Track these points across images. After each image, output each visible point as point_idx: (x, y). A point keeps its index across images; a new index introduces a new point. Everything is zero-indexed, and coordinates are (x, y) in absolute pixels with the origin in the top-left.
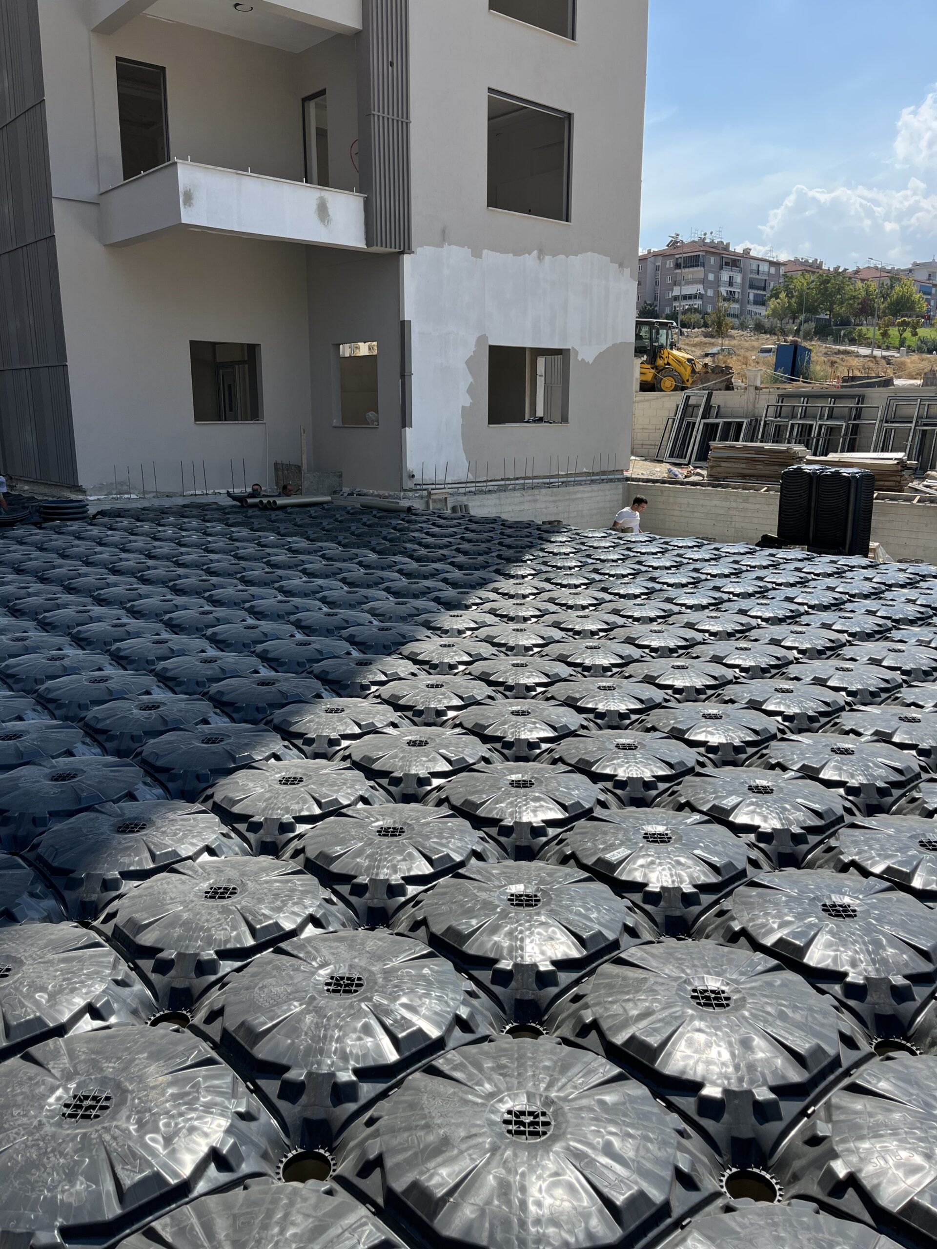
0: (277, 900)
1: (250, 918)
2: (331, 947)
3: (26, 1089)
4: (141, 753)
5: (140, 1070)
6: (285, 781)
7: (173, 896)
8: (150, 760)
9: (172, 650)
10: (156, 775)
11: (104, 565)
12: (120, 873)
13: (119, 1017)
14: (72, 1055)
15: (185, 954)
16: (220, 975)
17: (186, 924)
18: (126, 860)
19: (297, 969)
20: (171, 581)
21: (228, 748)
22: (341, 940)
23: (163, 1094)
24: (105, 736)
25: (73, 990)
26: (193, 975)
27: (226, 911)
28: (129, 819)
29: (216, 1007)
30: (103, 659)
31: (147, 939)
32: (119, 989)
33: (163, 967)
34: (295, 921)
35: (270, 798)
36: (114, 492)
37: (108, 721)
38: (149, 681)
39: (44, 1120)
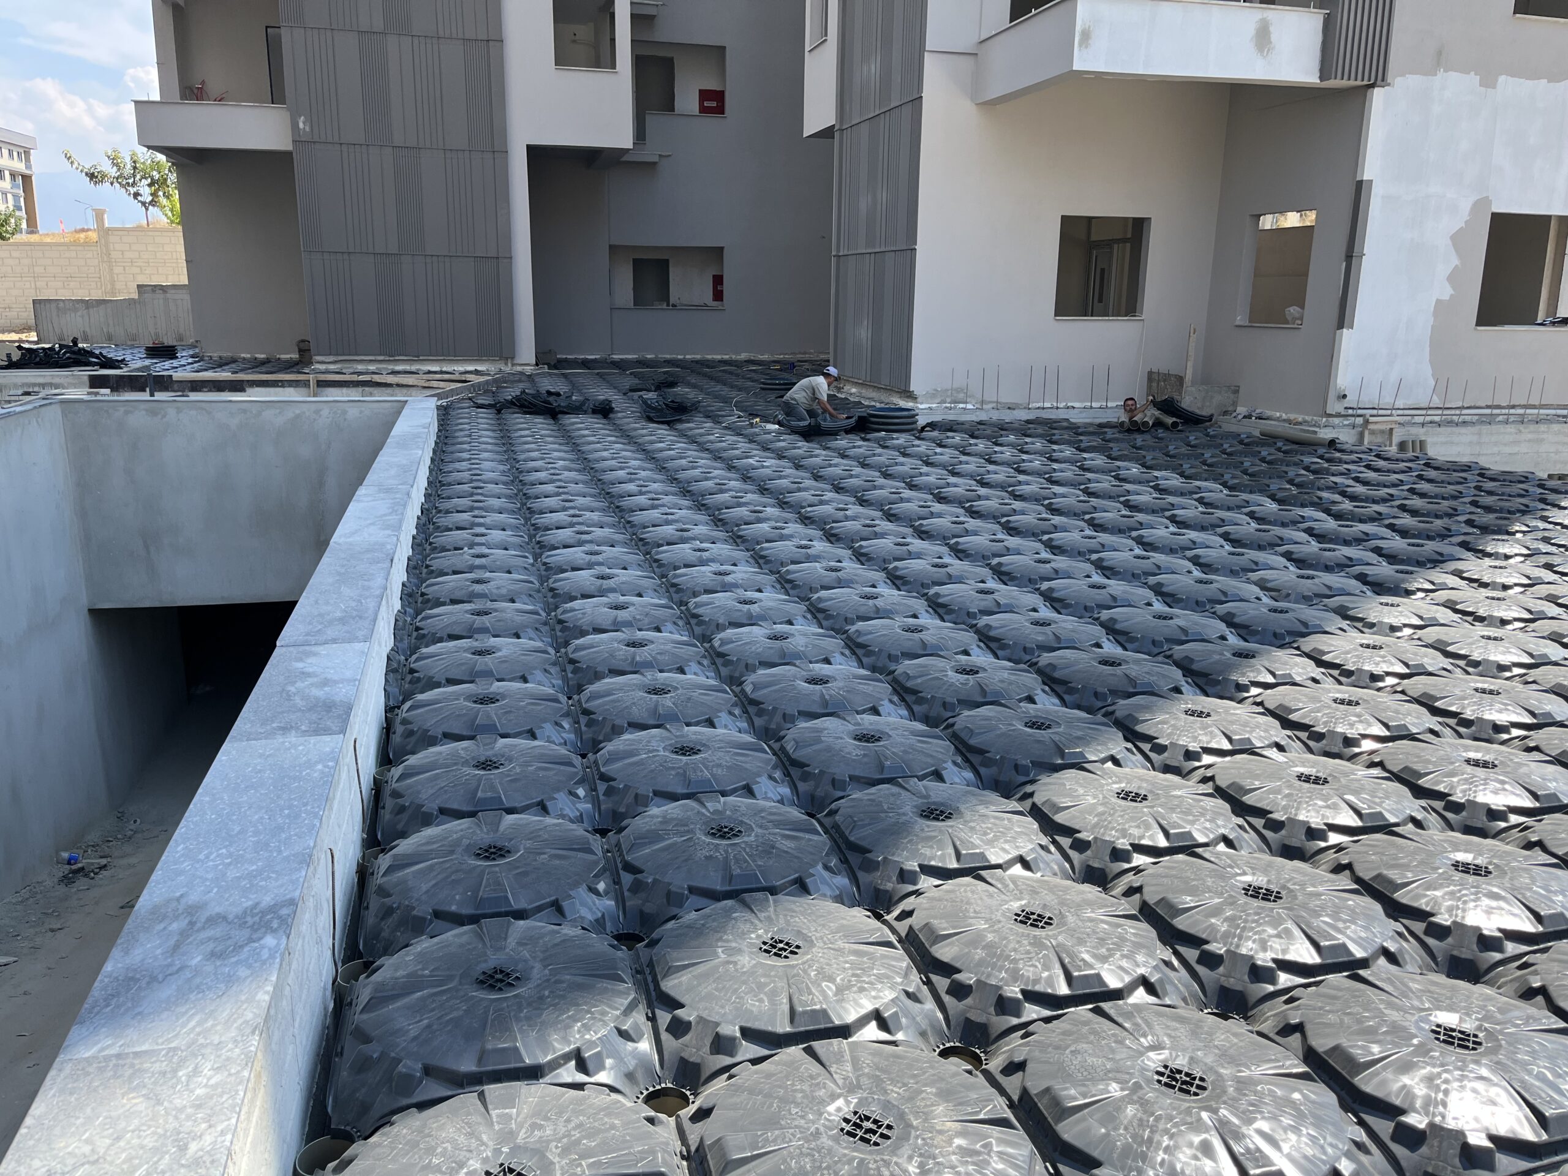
0: (1102, 946)
1: (1067, 961)
2: (1168, 1027)
3: (806, 1087)
4: (953, 725)
5: (926, 1106)
6: (1125, 795)
7: (978, 909)
8: (962, 735)
9: (998, 604)
10: (968, 755)
11: (928, 489)
12: (920, 866)
13: (906, 1034)
14: (855, 1062)
15: (985, 984)
16: (1023, 1019)
17: (989, 947)
18: (927, 852)
19: (1121, 1042)
20: (1004, 516)
21: (1056, 738)
22: (1182, 1020)
23: (950, 1142)
24: (914, 698)
25: (862, 990)
26: (992, 1010)
27: (1038, 944)
28: (934, 803)
29: (1018, 1059)
30: (919, 605)
31: (944, 952)
32: (909, 1003)
33: (960, 991)
34: (1122, 980)
35: (1103, 813)
36: (948, 400)
37: (919, 681)
38: (968, 638)
39: (822, 1129)
